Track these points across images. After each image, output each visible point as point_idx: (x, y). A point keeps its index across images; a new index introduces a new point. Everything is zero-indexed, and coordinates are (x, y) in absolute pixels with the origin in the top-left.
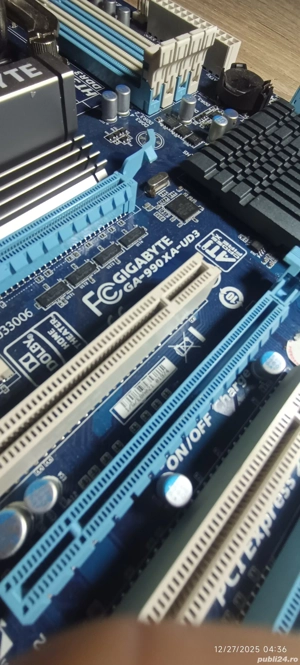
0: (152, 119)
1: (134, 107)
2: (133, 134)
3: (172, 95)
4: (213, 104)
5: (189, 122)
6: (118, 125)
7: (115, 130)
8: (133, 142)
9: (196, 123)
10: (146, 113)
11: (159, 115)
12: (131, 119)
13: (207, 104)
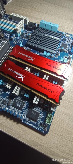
0: (19, 37)
1: (16, 36)
2: (18, 41)
3: (21, 32)
4: (28, 30)
5: (25, 35)
6: (15, 40)
7: (15, 41)
8: (18, 42)
9: (26, 35)
10: (18, 36)
11: (20, 36)
12: (16, 38)
13: (27, 31)
